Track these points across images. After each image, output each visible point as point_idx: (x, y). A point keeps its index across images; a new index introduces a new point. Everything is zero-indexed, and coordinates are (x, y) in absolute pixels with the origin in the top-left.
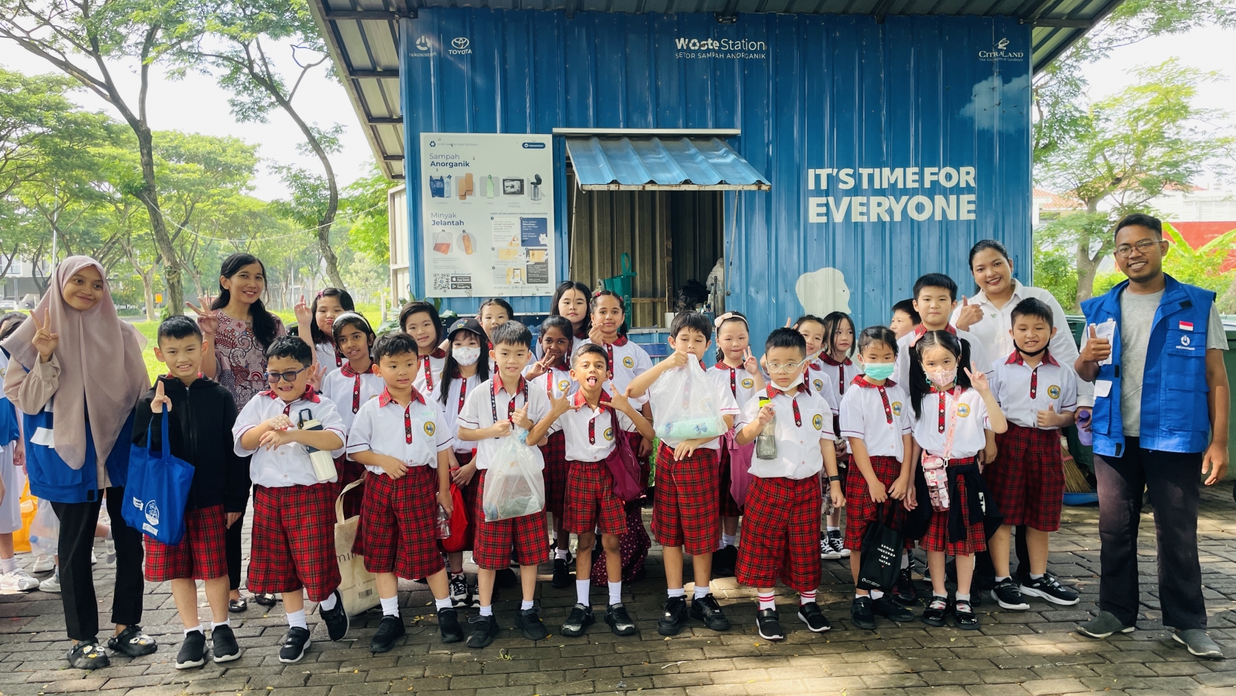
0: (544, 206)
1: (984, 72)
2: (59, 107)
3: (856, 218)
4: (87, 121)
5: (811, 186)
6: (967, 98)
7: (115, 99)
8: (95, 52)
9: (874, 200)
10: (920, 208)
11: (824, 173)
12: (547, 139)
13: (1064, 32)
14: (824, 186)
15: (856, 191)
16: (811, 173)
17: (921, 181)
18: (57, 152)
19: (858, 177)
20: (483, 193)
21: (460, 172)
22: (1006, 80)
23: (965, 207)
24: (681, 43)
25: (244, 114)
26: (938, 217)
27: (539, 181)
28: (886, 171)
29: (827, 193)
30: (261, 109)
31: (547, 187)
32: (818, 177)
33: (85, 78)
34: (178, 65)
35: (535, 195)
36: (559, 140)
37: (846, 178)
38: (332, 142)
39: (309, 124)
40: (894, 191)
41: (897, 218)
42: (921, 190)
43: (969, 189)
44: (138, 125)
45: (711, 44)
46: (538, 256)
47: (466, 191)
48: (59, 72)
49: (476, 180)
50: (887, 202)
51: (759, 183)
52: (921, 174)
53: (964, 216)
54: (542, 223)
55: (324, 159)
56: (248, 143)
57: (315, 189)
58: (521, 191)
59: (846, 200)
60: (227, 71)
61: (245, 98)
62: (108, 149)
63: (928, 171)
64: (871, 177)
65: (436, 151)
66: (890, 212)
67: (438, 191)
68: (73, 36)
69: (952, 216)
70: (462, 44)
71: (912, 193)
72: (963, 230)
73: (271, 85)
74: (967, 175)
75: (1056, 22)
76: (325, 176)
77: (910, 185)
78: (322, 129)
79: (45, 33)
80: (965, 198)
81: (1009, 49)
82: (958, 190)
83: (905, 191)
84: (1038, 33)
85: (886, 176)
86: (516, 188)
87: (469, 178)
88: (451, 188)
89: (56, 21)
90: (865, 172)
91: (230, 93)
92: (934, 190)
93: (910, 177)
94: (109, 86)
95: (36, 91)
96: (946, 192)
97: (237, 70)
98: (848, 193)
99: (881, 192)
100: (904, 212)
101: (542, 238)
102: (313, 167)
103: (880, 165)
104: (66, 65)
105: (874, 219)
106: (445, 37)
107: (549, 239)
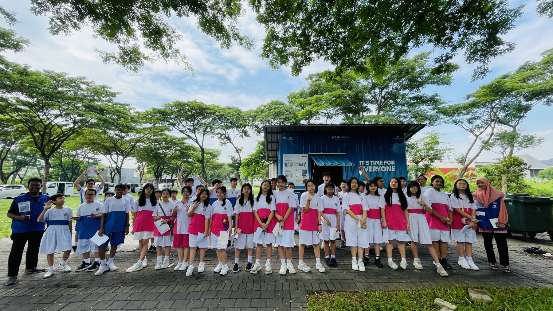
0: (306, 168)
1: (395, 142)
2: (184, 143)
3: (370, 171)
4: (189, 146)
5: (360, 164)
6: (392, 147)
7: (197, 142)
8: (195, 133)
9: (374, 167)
10: (383, 169)
11: (363, 162)
12: (307, 155)
13: (410, 134)
14: (363, 164)
15: (370, 165)
16: (360, 162)
17: (383, 163)
18: (183, 153)
19: (370, 163)
20: (295, 166)
21: (291, 162)
22: (400, 143)
23: (393, 169)
24: (333, 137)
25: (222, 144)
26: (387, 171)
27: (305, 163)
28: (376, 161)
29: (364, 166)
30: (226, 143)
31: (307, 164)
32: (362, 163)
33: (191, 138)
34: (213, 135)
35: (305, 166)
36: (309, 155)
37: (367, 163)
38: (241, 150)
39: (236, 147)
40: (378, 165)
41: (379, 171)
42: (383, 165)
43: (393, 165)
44: (201, 148)
45: (338, 137)
46: (305, 178)
47: (292, 165)
48: (186, 137)
49: (293, 163)
50: (377, 167)
51: (353, 165)
52: (383, 162)
53: (393, 171)
54: (306, 172)
55: (239, 154)
56: (219, 150)
57: (236, 160)
58: (302, 165)
59: (368, 167)
60: (220, 136)
61: (223, 141)
62: (192, 152)
63: (384, 161)
64: (373, 162)
65: (286, 158)
66: (377, 170)
67: (286, 165)
68: (189, 129)
69: (390, 171)
70: (291, 138)
71: (382, 166)
72: (393, 174)
73: (229, 139)
74: (393, 162)
75: (409, 132)
76: (239, 158)
77: (381, 164)
78: (239, 148)
79: (184, 129)
80: (393, 167)
81: (399, 137)
82: (391, 165)
83: (380, 165)
84: (405, 134)
85: (376, 162)
86: (301, 165)
87: (292, 163)
88: (289, 165)
89: (187, 127)
90: (371, 162)
91: (220, 140)
92: (386, 165)
93: (381, 163)
94: (196, 140)
95: (179, 140)
96: (389, 166)
97: (222, 136)
98: (368, 166)
99: (375, 166)
100: (380, 169)
101: (306, 174)
102: (236, 156)
103: (375, 160)
104: (188, 136)
105: (374, 171)
106: (288, 137)
107: (307, 175)
